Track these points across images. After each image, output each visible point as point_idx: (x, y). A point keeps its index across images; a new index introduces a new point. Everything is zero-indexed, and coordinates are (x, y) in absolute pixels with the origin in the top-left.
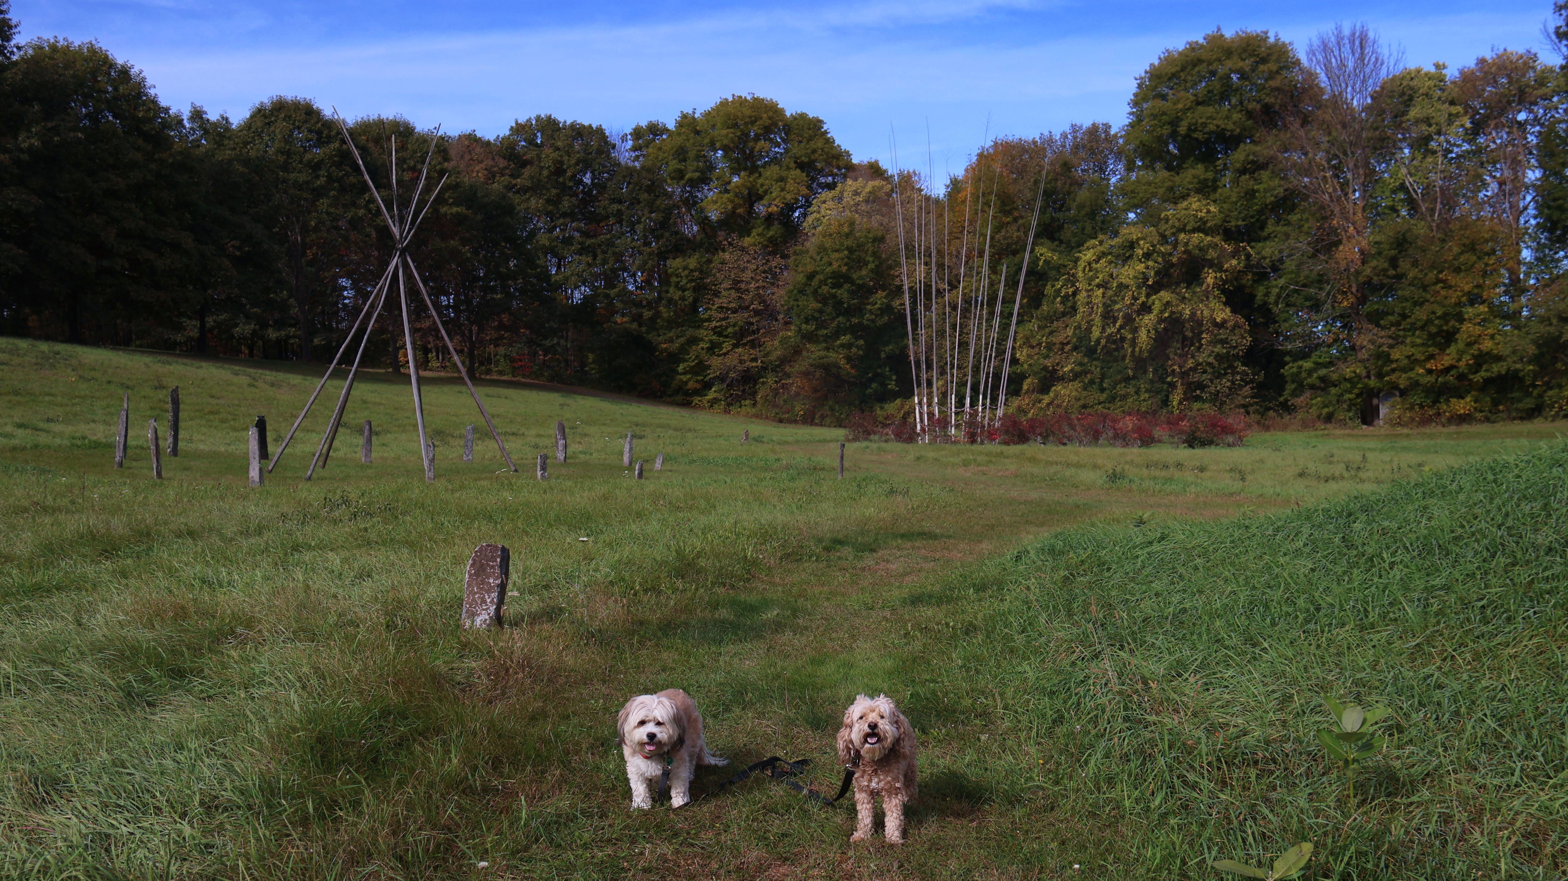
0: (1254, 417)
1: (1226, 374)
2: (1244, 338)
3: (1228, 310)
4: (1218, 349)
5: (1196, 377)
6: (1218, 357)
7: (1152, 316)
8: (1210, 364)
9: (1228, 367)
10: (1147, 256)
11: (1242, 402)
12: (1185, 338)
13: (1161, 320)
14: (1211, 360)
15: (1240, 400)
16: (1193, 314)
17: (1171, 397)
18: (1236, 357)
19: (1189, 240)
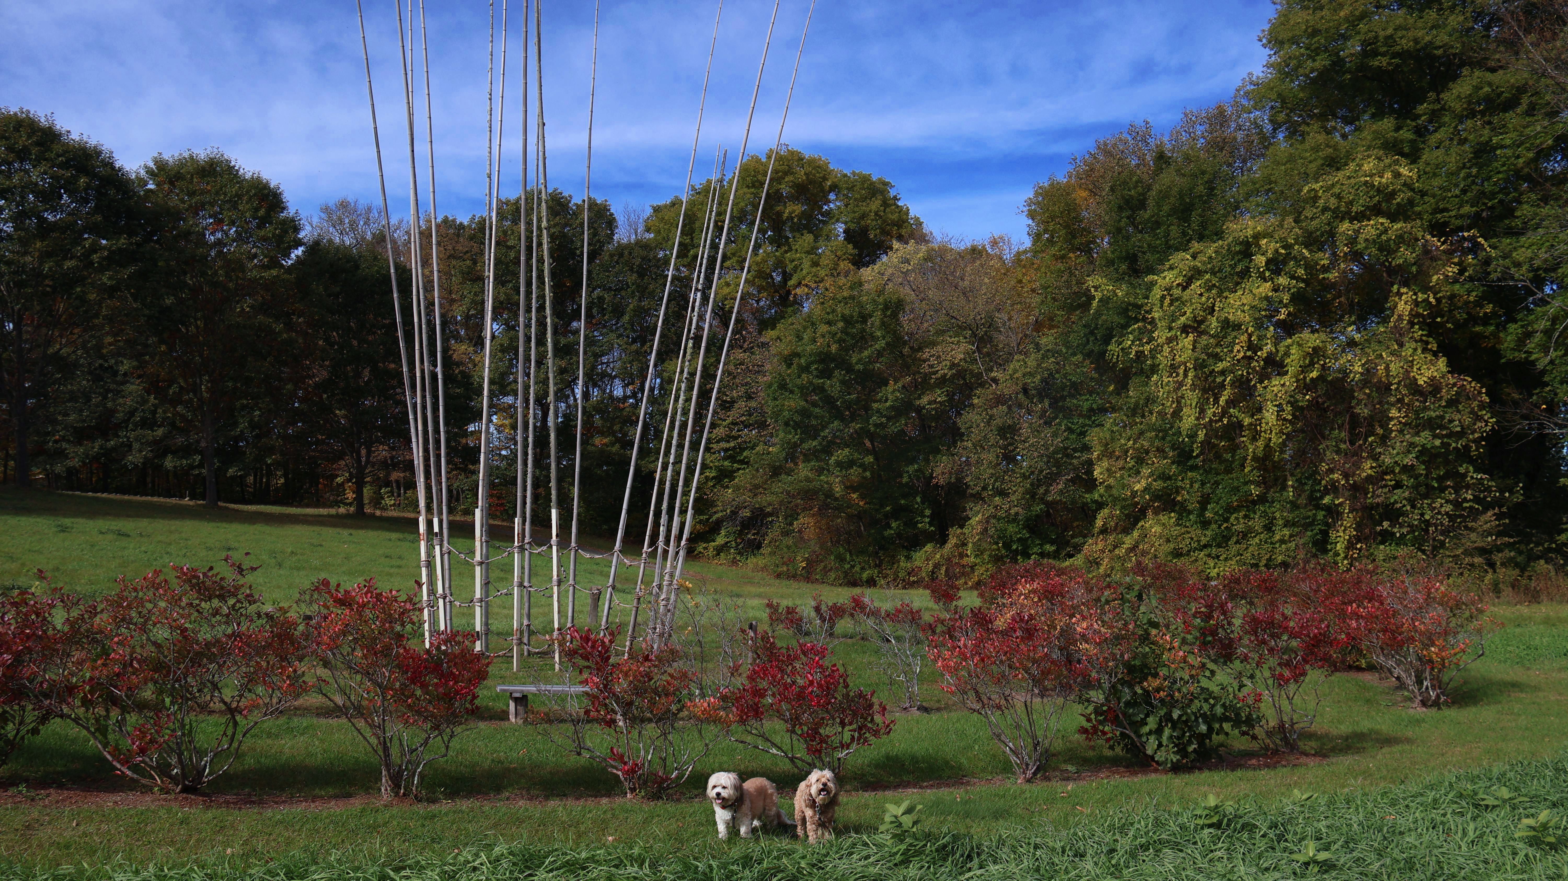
0: (1506, 574)
1: (1442, 489)
2: (1479, 418)
3: (1442, 363)
4: (1424, 438)
5: (1377, 496)
6: (1427, 455)
7: (1287, 380)
8: (1406, 469)
9: (1446, 476)
10: (1276, 265)
11: (1480, 544)
12: (1355, 421)
13: (1305, 386)
14: (1408, 460)
15: (1474, 540)
16: (1369, 372)
17: (1333, 535)
18: (1464, 455)
19: (1357, 232)
